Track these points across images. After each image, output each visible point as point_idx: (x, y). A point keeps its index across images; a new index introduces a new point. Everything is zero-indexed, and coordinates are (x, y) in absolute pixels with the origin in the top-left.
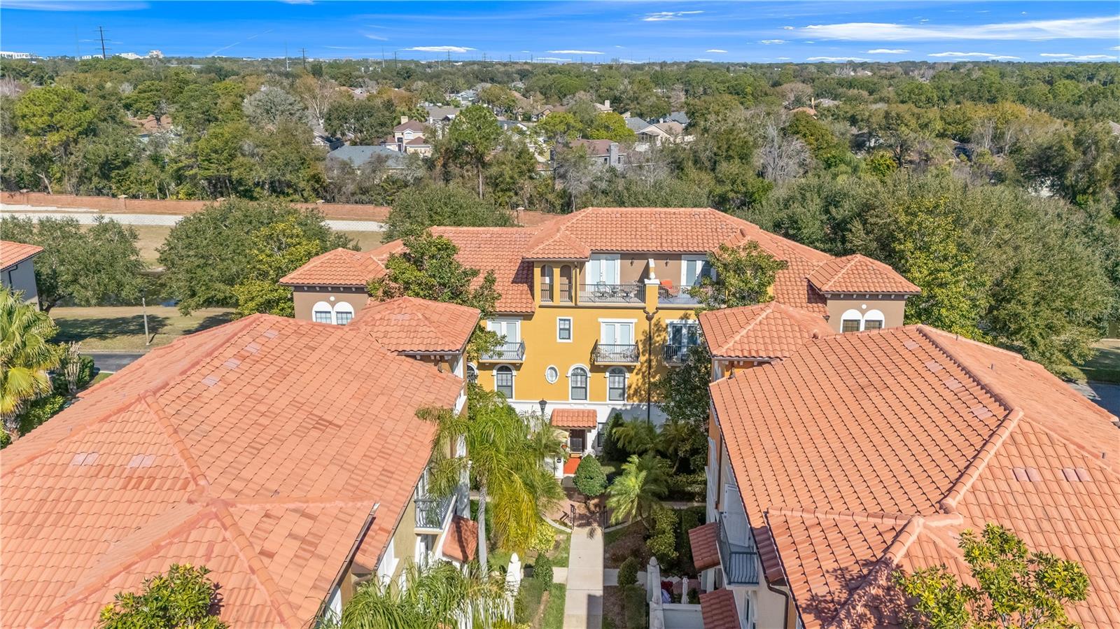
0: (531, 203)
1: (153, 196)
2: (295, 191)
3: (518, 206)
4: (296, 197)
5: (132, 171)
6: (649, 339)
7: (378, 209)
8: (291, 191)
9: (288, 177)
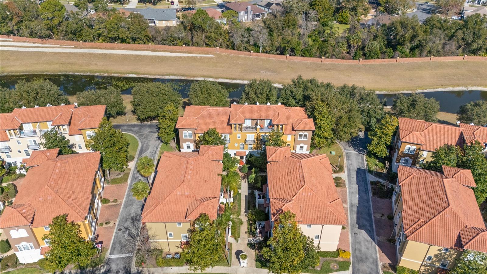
0: (221, 45)
1: (91, 41)
2: (141, 40)
3: (217, 46)
4: (141, 42)
5: (83, 32)
6: (257, 138)
7: (169, 47)
8: (139, 40)
9: (138, 36)
